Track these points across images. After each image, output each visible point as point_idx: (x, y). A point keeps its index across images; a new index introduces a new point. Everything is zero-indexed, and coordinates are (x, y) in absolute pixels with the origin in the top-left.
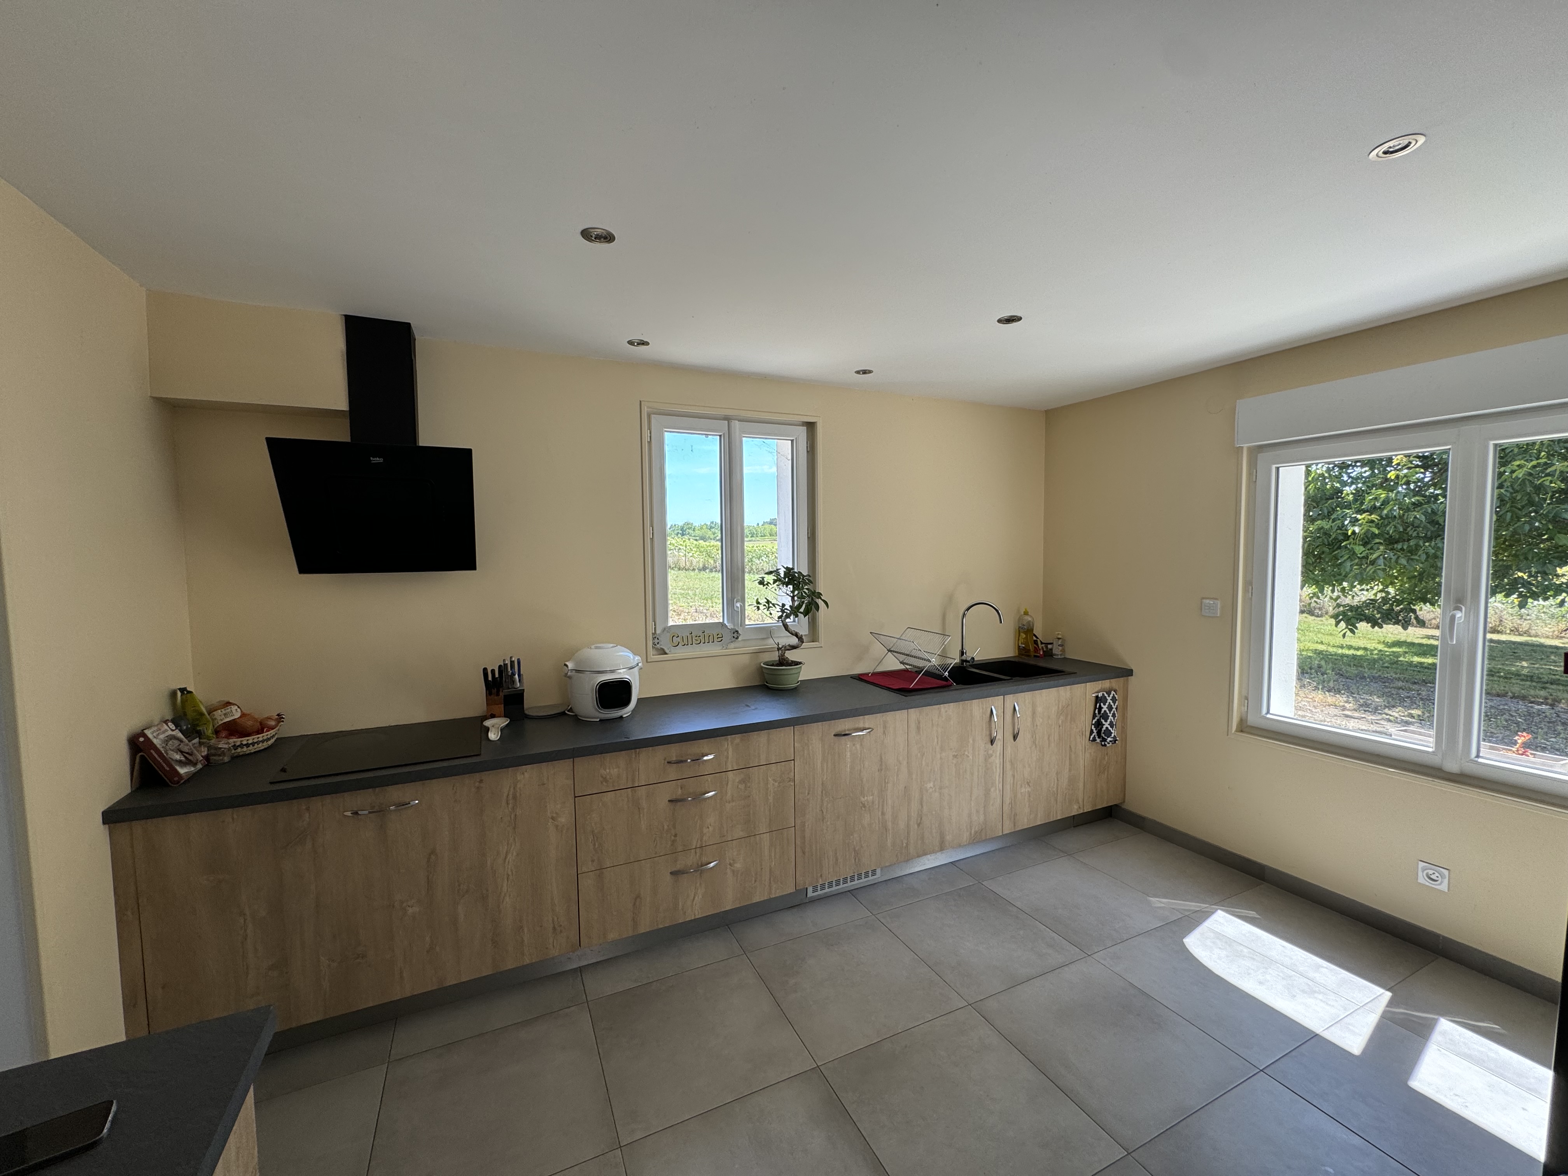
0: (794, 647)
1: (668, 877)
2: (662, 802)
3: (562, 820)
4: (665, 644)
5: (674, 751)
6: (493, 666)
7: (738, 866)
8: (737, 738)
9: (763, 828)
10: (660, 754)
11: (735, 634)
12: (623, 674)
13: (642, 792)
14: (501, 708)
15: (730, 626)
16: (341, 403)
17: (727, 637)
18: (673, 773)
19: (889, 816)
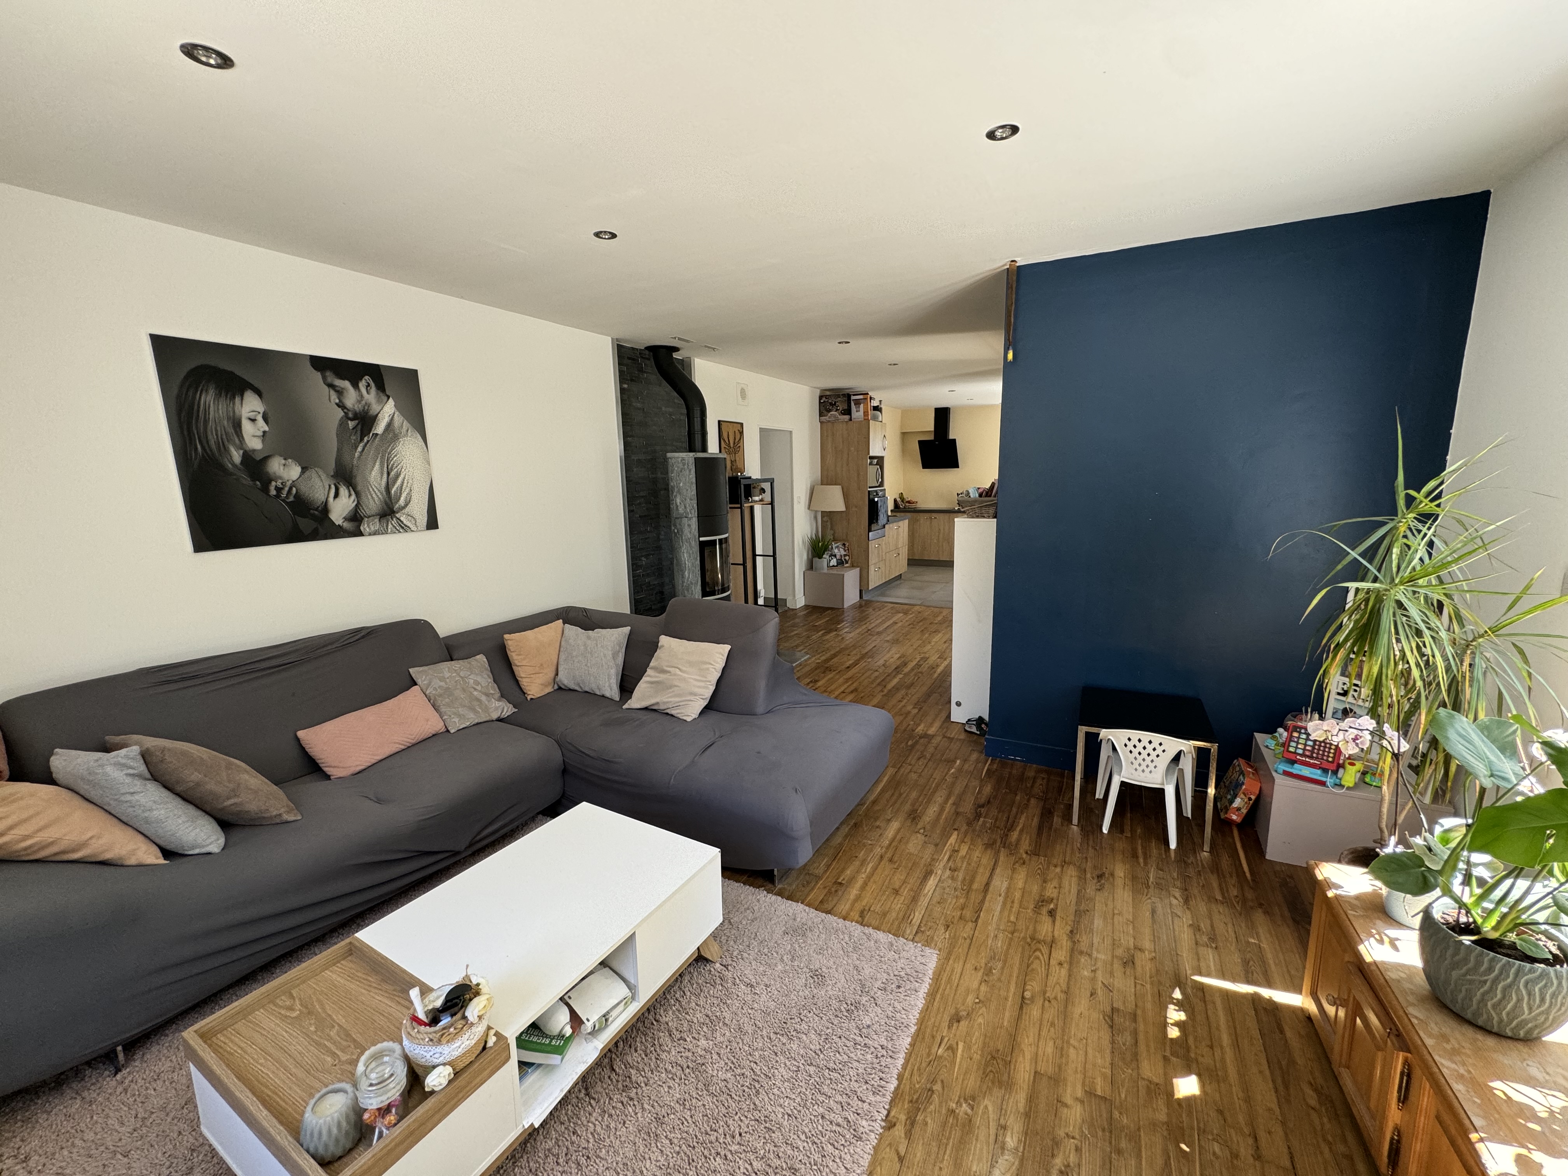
16: (933, 429)
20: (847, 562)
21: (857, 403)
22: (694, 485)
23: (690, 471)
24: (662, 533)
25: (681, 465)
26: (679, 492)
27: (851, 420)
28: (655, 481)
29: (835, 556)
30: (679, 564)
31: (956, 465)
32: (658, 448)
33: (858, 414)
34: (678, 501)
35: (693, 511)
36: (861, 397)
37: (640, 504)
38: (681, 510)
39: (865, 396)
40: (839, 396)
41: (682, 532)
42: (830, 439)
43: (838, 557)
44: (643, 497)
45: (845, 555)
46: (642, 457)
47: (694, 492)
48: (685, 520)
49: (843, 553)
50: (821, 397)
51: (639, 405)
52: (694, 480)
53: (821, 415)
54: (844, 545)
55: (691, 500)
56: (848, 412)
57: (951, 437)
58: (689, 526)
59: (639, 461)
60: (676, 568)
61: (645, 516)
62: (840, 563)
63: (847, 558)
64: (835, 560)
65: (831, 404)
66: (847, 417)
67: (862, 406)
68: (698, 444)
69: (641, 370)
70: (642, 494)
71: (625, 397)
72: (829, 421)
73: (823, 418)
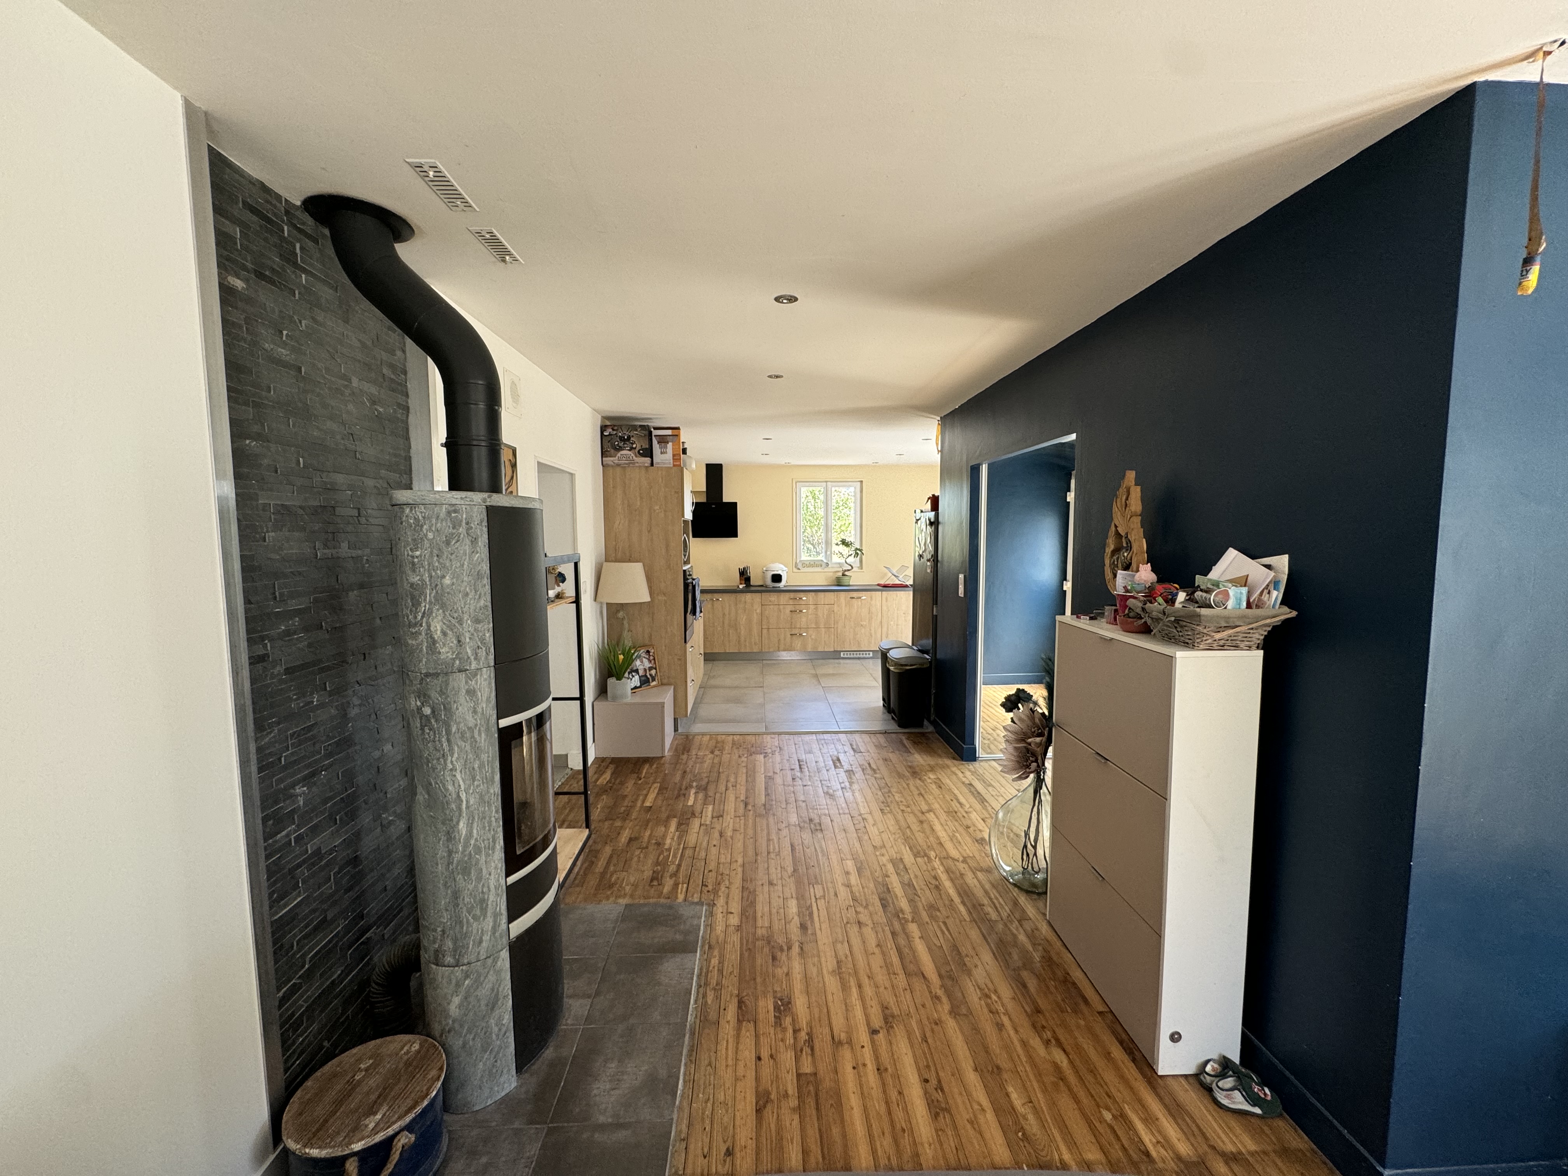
0: (849, 570)
1: (789, 636)
2: (788, 611)
3: (758, 611)
4: (800, 566)
5: (792, 595)
6: (742, 567)
7: (813, 637)
8: (813, 594)
9: (822, 626)
10: (787, 595)
11: (827, 564)
12: (780, 572)
13: (781, 607)
14: (744, 582)
15: (825, 561)
16: (704, 489)
17: (824, 565)
18: (791, 602)
19: (873, 631)
20: (654, 680)
21: (663, 440)
22: (486, 581)
23: (474, 541)
24: (356, 701)
25: (445, 527)
26: (440, 600)
27: (652, 464)
28: (333, 566)
29: (637, 671)
30: (436, 801)
31: (735, 535)
32: (340, 479)
33: (663, 457)
34: (437, 626)
35: (482, 653)
36: (669, 432)
37: (288, 633)
38: (446, 652)
39: (675, 432)
40: (634, 428)
41: (447, 709)
42: (619, 492)
43: (641, 672)
44: (298, 612)
45: (650, 669)
46: (293, 500)
47: (486, 600)
48: (459, 681)
49: (647, 664)
50: (603, 428)
51: (283, 353)
52: (485, 567)
53: (604, 454)
54: (648, 652)
55: (477, 621)
56: (648, 453)
57: (726, 499)
58: (471, 693)
59: (285, 510)
60: (421, 813)
61: (303, 667)
62: (645, 681)
63: (653, 672)
64: (637, 677)
65: (622, 439)
66: (648, 460)
67: (670, 445)
68: (482, 473)
69: (289, 258)
70: (294, 604)
71: (238, 317)
72: (618, 465)
73: (608, 460)
